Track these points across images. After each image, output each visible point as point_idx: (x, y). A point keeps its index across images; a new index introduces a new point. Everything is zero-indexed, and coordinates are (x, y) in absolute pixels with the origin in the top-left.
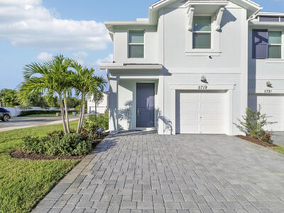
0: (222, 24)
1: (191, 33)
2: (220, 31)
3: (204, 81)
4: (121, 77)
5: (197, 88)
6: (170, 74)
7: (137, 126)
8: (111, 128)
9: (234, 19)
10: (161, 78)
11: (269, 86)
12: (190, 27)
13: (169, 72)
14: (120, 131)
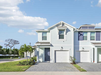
0: (66, 33)
1: (59, 35)
2: (66, 34)
3: (62, 48)
4: (40, 47)
5: (60, 50)
6: (53, 46)
7: (45, 61)
8: (37, 61)
9: (70, 31)
10: (51, 47)
11: (83, 49)
12: (58, 33)
13: (53, 45)
14: (40, 62)
